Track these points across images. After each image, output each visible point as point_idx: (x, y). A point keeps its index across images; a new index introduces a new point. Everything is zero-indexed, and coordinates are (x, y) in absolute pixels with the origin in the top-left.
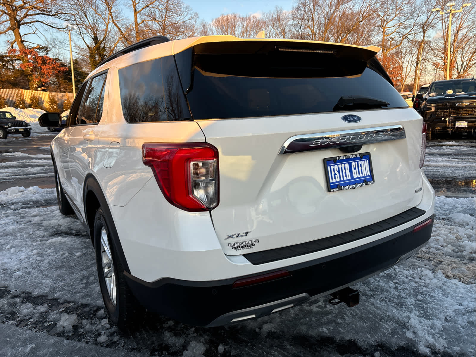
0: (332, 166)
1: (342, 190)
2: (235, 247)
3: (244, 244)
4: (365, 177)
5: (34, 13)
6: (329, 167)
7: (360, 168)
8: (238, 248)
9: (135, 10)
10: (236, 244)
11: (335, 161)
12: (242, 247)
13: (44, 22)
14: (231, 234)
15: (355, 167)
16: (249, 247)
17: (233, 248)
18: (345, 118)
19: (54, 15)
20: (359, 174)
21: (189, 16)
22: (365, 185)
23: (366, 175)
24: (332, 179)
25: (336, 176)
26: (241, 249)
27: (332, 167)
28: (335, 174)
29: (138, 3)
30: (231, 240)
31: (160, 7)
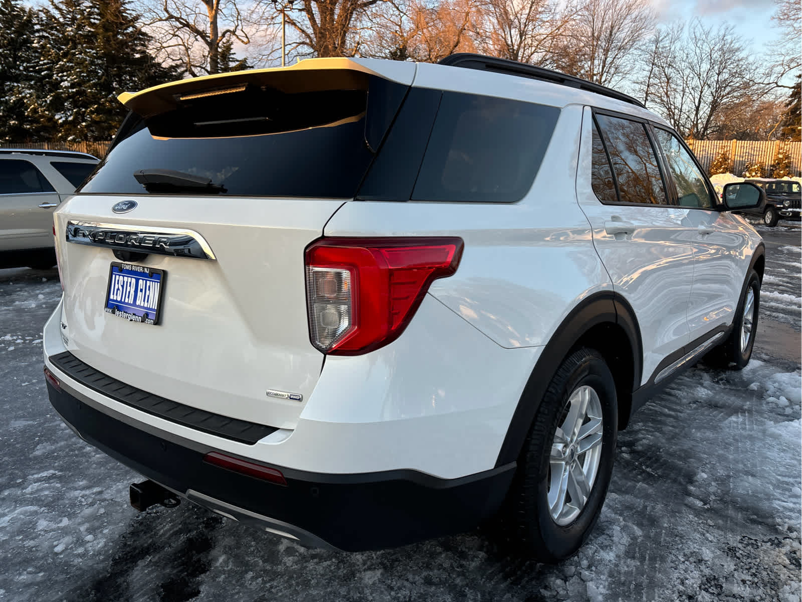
1: (115, 314)
6: (114, 276)
7: (147, 293)
11: (120, 269)
15: (142, 288)
20: (144, 300)
22: (142, 321)
23: (151, 307)
24: (113, 294)
25: (119, 291)
27: (117, 278)
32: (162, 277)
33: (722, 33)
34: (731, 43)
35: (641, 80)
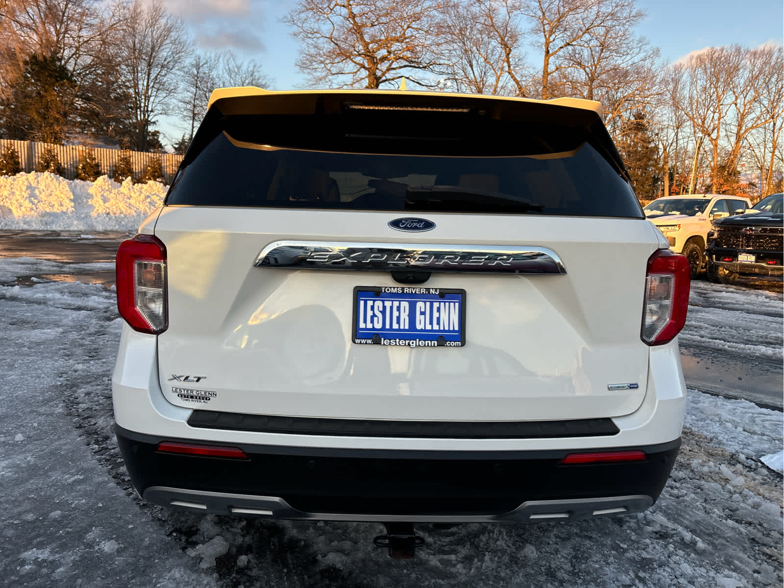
0: (368, 302)
1: (380, 344)
2: (181, 395)
3: (195, 393)
4: (444, 331)
5: (398, 66)
6: (362, 303)
7: (436, 315)
8: (185, 397)
9: (548, 52)
10: (183, 391)
11: (376, 293)
12: (192, 397)
13: (411, 78)
14: (178, 375)
15: (423, 310)
16: (202, 401)
17: (178, 395)
18: (396, 224)
19: (425, 67)
20: (431, 323)
21: (642, 55)
22: (438, 345)
23: (447, 328)
24: (365, 321)
25: (375, 319)
26: (191, 399)
27: (370, 303)
28: (374, 315)
29: (554, 40)
30: (176, 383)
31: (592, 43)
32: (460, 296)
33: (251, 69)
34: (258, 79)
35: (187, 99)
